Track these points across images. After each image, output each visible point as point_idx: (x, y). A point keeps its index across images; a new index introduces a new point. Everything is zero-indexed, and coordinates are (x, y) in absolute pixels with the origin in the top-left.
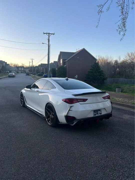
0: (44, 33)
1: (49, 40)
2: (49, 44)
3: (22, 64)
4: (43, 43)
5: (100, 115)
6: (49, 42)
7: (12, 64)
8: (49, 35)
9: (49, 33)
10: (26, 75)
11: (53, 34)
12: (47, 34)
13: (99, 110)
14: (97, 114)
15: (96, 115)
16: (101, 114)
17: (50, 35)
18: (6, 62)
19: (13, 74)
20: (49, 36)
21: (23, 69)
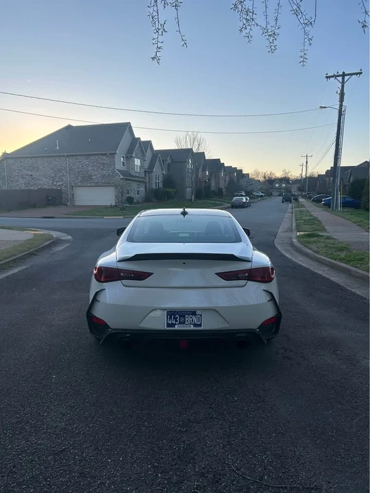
0: (327, 77)
1: (342, 95)
2: (341, 105)
3: (284, 171)
4: (321, 107)
5: (192, 327)
6: (342, 100)
7: (258, 174)
8: (343, 79)
9: (344, 73)
10: (283, 202)
11: (356, 74)
12: (335, 76)
13: (193, 313)
14: (180, 323)
15: (176, 327)
16: (200, 325)
17: (346, 78)
18: (241, 170)
19: (242, 199)
20: (343, 83)
21: (284, 185)
